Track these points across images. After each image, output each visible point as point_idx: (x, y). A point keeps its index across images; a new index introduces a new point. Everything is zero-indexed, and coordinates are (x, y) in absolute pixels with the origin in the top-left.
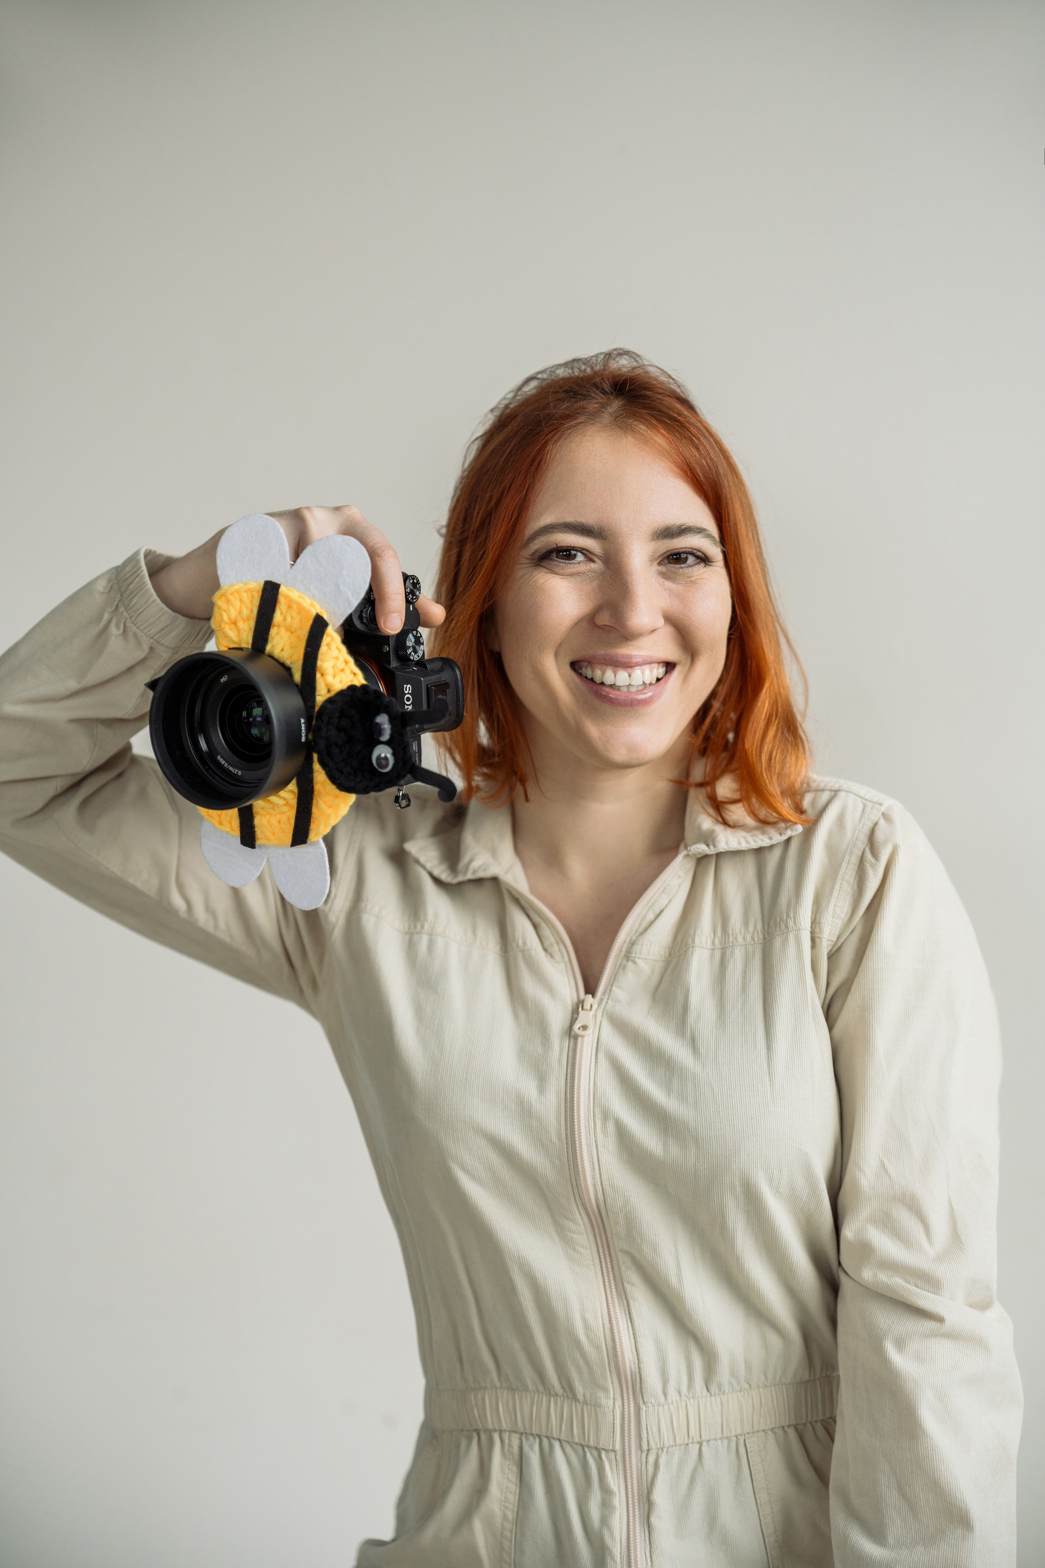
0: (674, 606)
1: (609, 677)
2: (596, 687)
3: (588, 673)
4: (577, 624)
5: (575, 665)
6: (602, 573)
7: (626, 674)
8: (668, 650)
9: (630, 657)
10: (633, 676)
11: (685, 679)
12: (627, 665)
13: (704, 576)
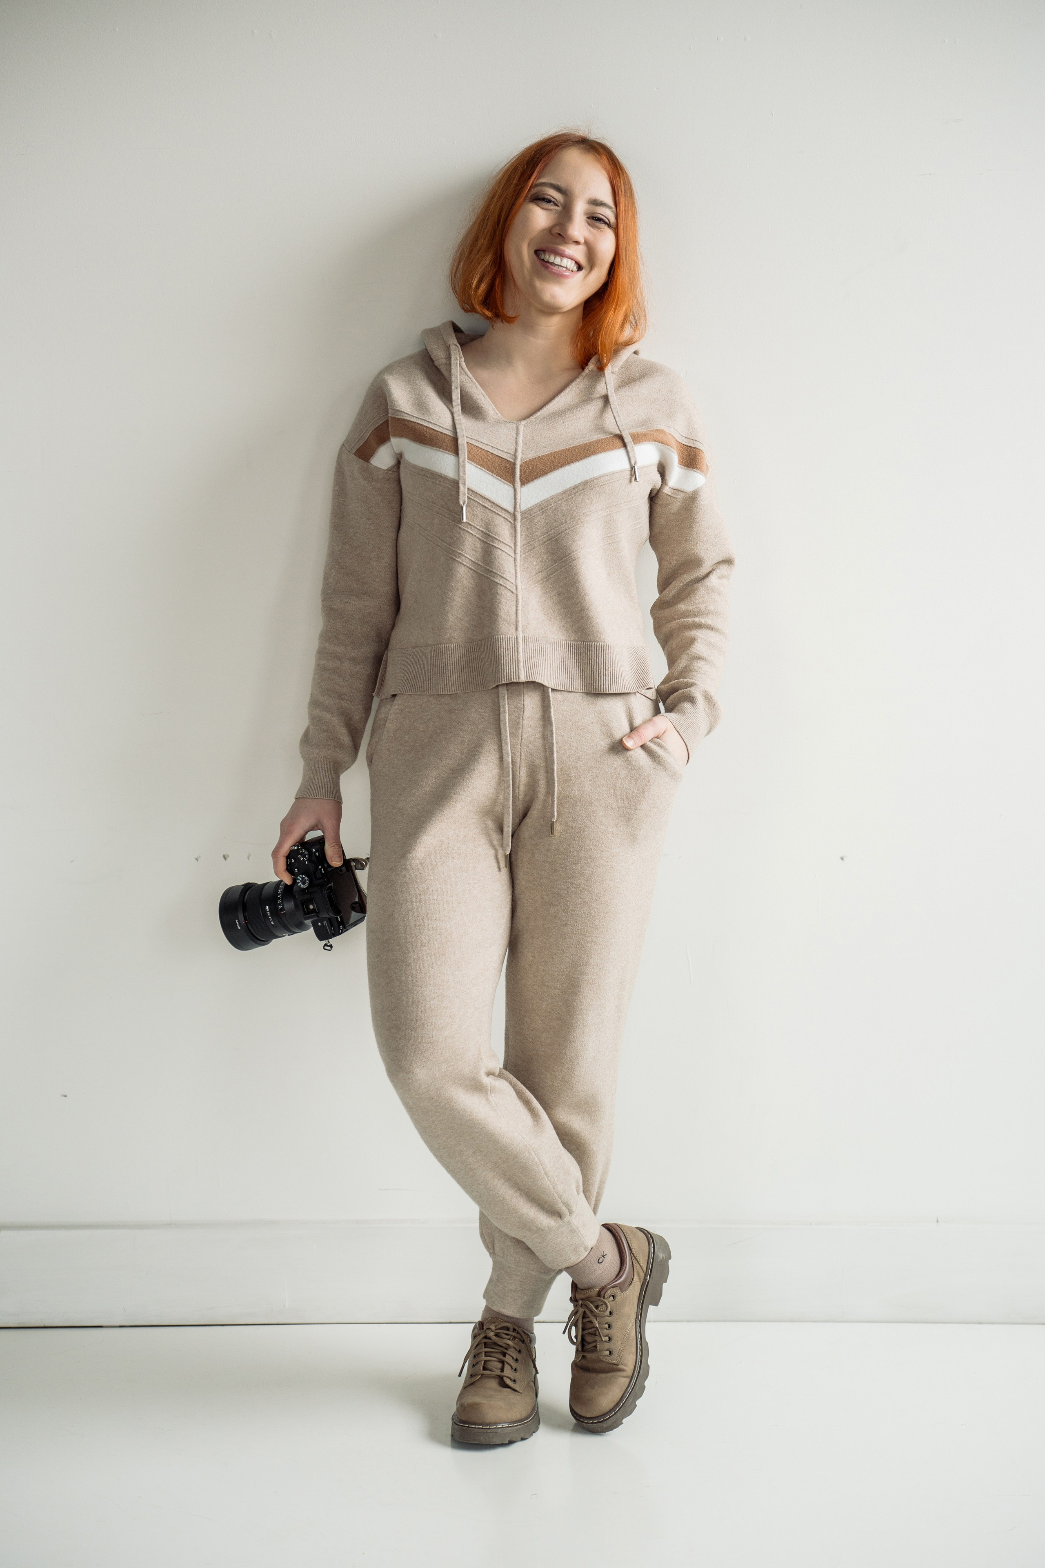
0: (590, 237)
1: (552, 259)
2: (546, 264)
3: (543, 257)
4: (544, 230)
5: (537, 252)
6: (561, 212)
7: (560, 260)
8: (581, 257)
9: (564, 251)
10: (563, 261)
11: (586, 276)
12: (562, 255)
13: (607, 230)
